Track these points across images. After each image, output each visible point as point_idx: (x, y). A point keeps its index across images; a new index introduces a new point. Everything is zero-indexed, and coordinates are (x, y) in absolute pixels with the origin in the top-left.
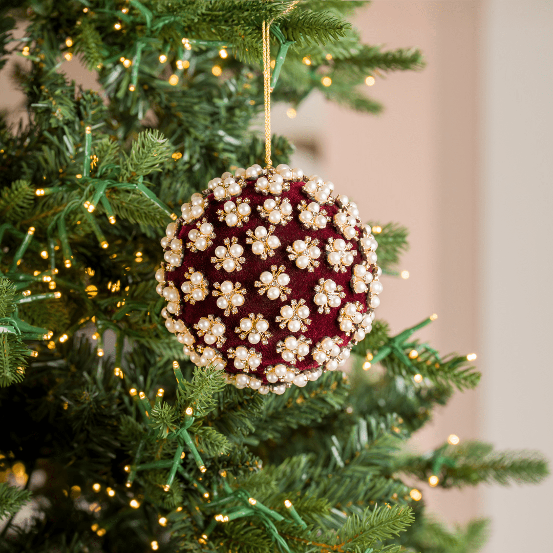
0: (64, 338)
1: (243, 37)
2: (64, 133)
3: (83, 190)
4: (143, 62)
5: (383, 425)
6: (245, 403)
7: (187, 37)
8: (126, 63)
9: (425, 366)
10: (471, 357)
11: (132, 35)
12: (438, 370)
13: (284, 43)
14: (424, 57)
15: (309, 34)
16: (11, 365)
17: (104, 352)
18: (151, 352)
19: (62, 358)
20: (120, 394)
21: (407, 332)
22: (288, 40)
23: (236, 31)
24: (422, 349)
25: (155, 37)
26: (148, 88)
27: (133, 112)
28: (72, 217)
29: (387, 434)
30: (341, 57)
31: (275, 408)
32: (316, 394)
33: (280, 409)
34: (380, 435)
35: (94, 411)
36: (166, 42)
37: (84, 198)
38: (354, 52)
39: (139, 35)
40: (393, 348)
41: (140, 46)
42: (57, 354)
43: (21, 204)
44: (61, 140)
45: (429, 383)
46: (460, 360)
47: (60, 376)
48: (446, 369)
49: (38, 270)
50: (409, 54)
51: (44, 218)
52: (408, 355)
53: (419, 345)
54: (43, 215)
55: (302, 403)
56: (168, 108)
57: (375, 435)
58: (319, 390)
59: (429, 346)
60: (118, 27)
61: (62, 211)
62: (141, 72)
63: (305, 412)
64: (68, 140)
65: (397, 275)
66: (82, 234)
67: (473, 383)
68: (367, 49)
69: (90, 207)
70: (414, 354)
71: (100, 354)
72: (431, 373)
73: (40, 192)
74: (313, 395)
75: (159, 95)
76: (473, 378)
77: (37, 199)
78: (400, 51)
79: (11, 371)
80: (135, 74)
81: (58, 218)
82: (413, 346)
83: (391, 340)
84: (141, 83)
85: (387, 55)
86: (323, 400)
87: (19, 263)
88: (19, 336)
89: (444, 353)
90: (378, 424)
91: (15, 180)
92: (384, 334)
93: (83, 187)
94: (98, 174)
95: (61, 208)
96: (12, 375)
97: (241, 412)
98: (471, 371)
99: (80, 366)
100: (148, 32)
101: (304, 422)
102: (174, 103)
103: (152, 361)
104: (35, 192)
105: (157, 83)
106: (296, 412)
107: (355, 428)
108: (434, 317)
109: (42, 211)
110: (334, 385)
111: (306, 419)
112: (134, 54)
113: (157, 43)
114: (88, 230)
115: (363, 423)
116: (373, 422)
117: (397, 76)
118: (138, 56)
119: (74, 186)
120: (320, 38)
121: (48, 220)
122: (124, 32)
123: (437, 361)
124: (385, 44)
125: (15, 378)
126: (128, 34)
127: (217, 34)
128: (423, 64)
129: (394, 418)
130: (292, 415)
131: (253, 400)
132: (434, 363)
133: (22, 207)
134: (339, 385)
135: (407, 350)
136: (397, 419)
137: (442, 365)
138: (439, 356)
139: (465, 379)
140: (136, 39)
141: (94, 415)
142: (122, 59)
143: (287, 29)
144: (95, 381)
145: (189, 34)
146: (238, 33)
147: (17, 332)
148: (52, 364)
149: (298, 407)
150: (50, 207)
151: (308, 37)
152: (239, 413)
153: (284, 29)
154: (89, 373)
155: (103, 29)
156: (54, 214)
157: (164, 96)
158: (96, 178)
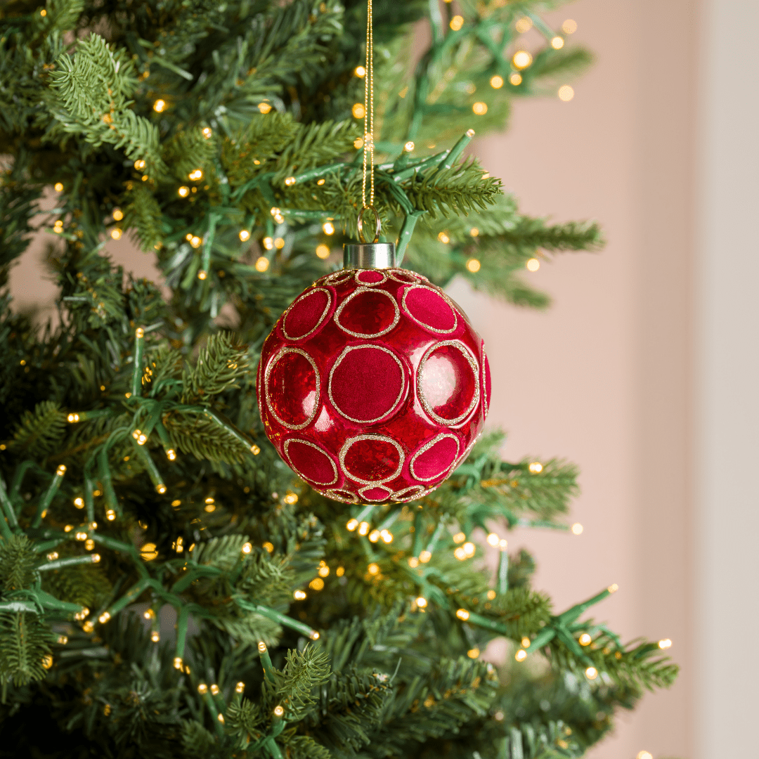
0: (104, 618)
1: (355, 205)
2: (108, 338)
3: (132, 414)
4: (218, 239)
5: (544, 738)
6: (358, 704)
7: (277, 205)
8: (195, 241)
9: (601, 656)
10: (665, 644)
11: (202, 203)
12: (619, 661)
13: (411, 214)
14: (602, 234)
15: (446, 200)
16: (29, 656)
17: (161, 635)
18: (225, 635)
19: (103, 645)
20: (182, 694)
21: (576, 609)
22: (417, 208)
23: (346, 198)
24: (597, 633)
25: (234, 207)
26: (224, 274)
27: (204, 308)
28: (118, 451)
29: (549, 750)
30: (491, 233)
31: (395, 714)
32: (452, 694)
33: (402, 715)
34: (540, 751)
35: (145, 717)
36: (249, 213)
37: (133, 425)
38: (509, 225)
39: (212, 204)
40: (557, 631)
41: (214, 219)
42: (96, 640)
43: (48, 434)
44: (102, 347)
45: (607, 679)
46: (649, 648)
47: (100, 669)
48: (630, 660)
49: (70, 523)
50: (583, 229)
51: (80, 453)
52: (577, 640)
53: (593, 627)
54: (78, 448)
55: (432, 706)
56: (251, 302)
57: (533, 751)
58: (455, 689)
59: (607, 628)
60: (183, 192)
61: (103, 443)
62: (214, 253)
63: (435, 719)
64: (114, 346)
65: (566, 529)
66: (131, 474)
67: (668, 680)
68: (527, 222)
69: (141, 438)
70: (586, 639)
71: (155, 638)
72: (610, 665)
73: (73, 418)
74: (447, 696)
75: (240, 284)
76: (667, 673)
77: (69, 427)
78: (572, 225)
79: (29, 664)
80: (207, 256)
81: (99, 453)
82: (585, 628)
83: (555, 620)
84: (215, 269)
85: (553, 230)
86: (461, 703)
87: (44, 514)
88: (41, 615)
89: (628, 638)
90: (537, 735)
91: (39, 402)
92: (545, 612)
93: (133, 410)
94: (153, 393)
95: (103, 439)
96: (30, 670)
97: (351, 716)
98: (665, 664)
99: (127, 655)
100: (225, 200)
101: (434, 733)
102: (261, 295)
103: (227, 649)
104: (66, 418)
105: (235, 269)
106: (424, 719)
107: (505, 741)
108: (614, 588)
109: (77, 443)
110: (475, 682)
111: (438, 728)
112: (206, 229)
113: (236, 215)
114: (139, 469)
115: (517, 735)
116: (530, 733)
117: (566, 259)
118: (211, 232)
119: (120, 409)
120: (460, 206)
121: (85, 455)
122: (193, 200)
123: (617, 649)
124: (551, 216)
125: (34, 674)
126: (197, 202)
127: (319, 200)
128: (602, 243)
129: (560, 728)
130: (418, 723)
131: (368, 700)
132: (614, 652)
133: (49, 439)
134: (482, 682)
135: (577, 634)
136: (563, 730)
137: (625, 655)
138: (622, 642)
139: (657, 674)
140: (208, 210)
141: (146, 723)
142: (189, 237)
143: (415, 194)
144: (147, 677)
145: (281, 202)
146: (348, 201)
147: (39, 609)
148: (88, 653)
149: (426, 712)
150: (86, 439)
151: (445, 205)
152: (348, 718)
153: (411, 194)
154: (140, 665)
155: (164, 196)
156: (93, 447)
157: (246, 286)
158: (150, 397)
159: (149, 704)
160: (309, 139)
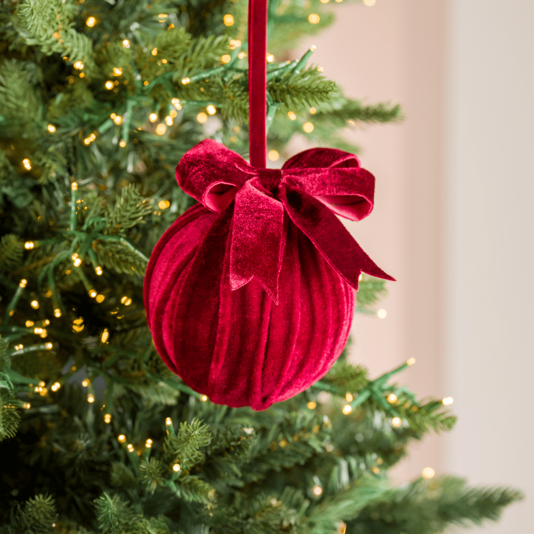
0: (56, 387)
1: (232, 98)
2: (54, 189)
3: (71, 242)
4: (133, 118)
5: (362, 466)
6: (232, 449)
7: (176, 96)
8: (117, 119)
9: (402, 409)
10: (447, 401)
11: (123, 93)
12: (415, 413)
13: (272, 105)
14: (402, 112)
15: (297, 96)
17: (96, 397)
18: (139, 397)
19: (54, 403)
21: (385, 376)
22: (276, 101)
23: (226, 93)
24: (399, 392)
25: (145, 96)
26: (137, 141)
27: (123, 165)
28: (61, 267)
29: (367, 475)
30: (324, 111)
31: (260, 452)
32: (300, 438)
33: (264, 452)
34: (360, 476)
36: (156, 101)
37: (72, 249)
38: (337, 106)
39: (130, 94)
40: (372, 392)
41: (131, 104)
42: (49, 400)
43: (11, 257)
44: (51, 195)
45: (406, 423)
46: (436, 404)
47: (52, 421)
48: (423, 411)
50: (389, 108)
51: (36, 268)
52: (386, 397)
53: (396, 389)
54: (34, 265)
55: (286, 446)
56: (157, 161)
57: (356, 475)
58: (301, 434)
59: (407, 390)
60: (109, 85)
61: (51, 262)
62: (131, 127)
63: (289, 456)
64: (59, 195)
65: (374, 314)
66: (71, 283)
67: (450, 426)
68: (350, 102)
69: (77, 261)
70: (393, 398)
71: (91, 400)
72: (409, 415)
73: (29, 245)
74: (296, 438)
75: (148, 149)
76: (450, 421)
77: (27, 252)
78: (381, 106)
79: (4, 426)
80: (126, 131)
81: (48, 269)
82: (392, 390)
83: (371, 384)
84: (132, 137)
85: (368, 109)
86: (306, 444)
87: (11, 313)
88: (12, 390)
89: (422, 397)
90: (358, 464)
91: (4, 235)
92: (364, 379)
93: (71, 238)
94: (85, 227)
95: (50, 259)
96: (5, 431)
97: (228, 457)
98: (447, 415)
99: (71, 411)
100: (139, 91)
101: (287, 465)
102: (163, 156)
103: (140, 406)
104: (24, 246)
105: (146, 137)
106: (280, 456)
107: (336, 469)
108: (411, 361)
109: (32, 262)
110: (316, 429)
111: (290, 462)
112: (125, 111)
113: (147, 101)
114: (77, 279)
115: (344, 464)
116: (353, 462)
117: (376, 129)
118: (128, 114)
119: (62, 238)
120: (307, 101)
121: (38, 270)
122: (116, 91)
123: (414, 404)
124: (367, 99)
126: (119, 93)
127: (206, 93)
128: (403, 118)
129: (374, 458)
130: (276, 458)
131: (239, 447)
132: (412, 406)
133: (11, 260)
134: (321, 429)
135: (386, 393)
136: (376, 460)
137: (420, 408)
138: (417, 399)
139: (442, 422)
140: (127, 98)
142: (113, 116)
143: (275, 91)
144: (85, 425)
145: (179, 94)
146: (227, 95)
147: (10, 386)
148: (44, 410)
149: (281, 451)
150: (39, 258)
152: (226, 459)
153: (272, 92)
154: (80, 418)
155: (95, 87)
156: (44, 265)
157: (153, 151)
158: (82, 231)
159: (88, 449)
160: (198, 48)
